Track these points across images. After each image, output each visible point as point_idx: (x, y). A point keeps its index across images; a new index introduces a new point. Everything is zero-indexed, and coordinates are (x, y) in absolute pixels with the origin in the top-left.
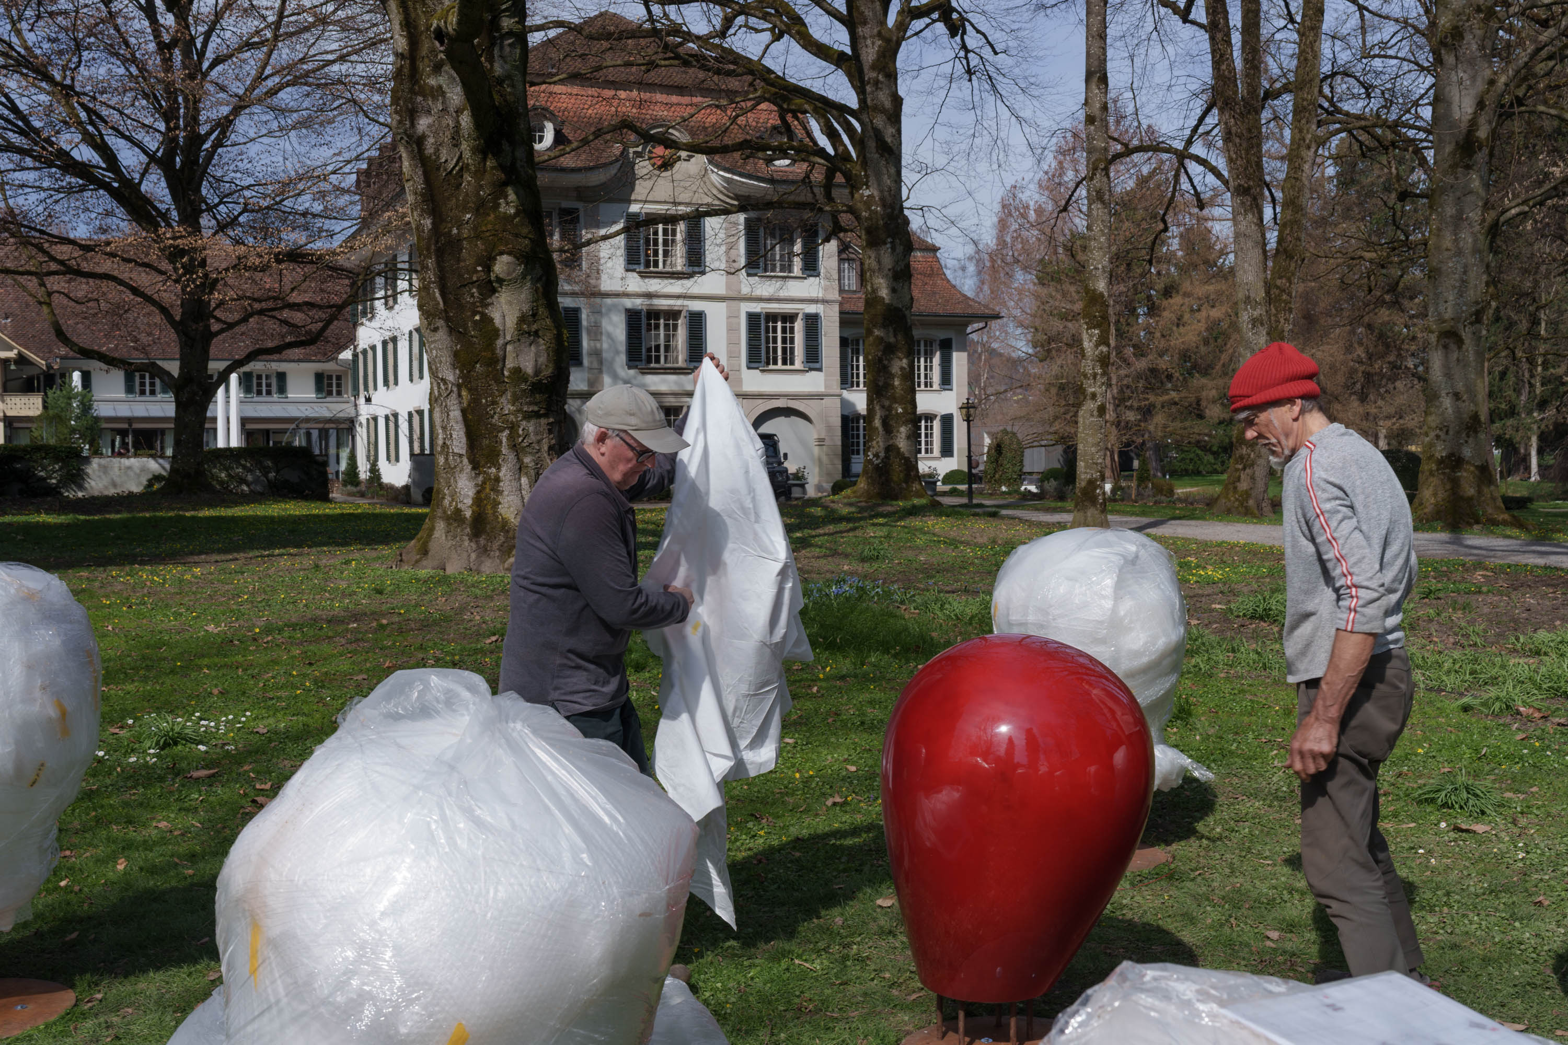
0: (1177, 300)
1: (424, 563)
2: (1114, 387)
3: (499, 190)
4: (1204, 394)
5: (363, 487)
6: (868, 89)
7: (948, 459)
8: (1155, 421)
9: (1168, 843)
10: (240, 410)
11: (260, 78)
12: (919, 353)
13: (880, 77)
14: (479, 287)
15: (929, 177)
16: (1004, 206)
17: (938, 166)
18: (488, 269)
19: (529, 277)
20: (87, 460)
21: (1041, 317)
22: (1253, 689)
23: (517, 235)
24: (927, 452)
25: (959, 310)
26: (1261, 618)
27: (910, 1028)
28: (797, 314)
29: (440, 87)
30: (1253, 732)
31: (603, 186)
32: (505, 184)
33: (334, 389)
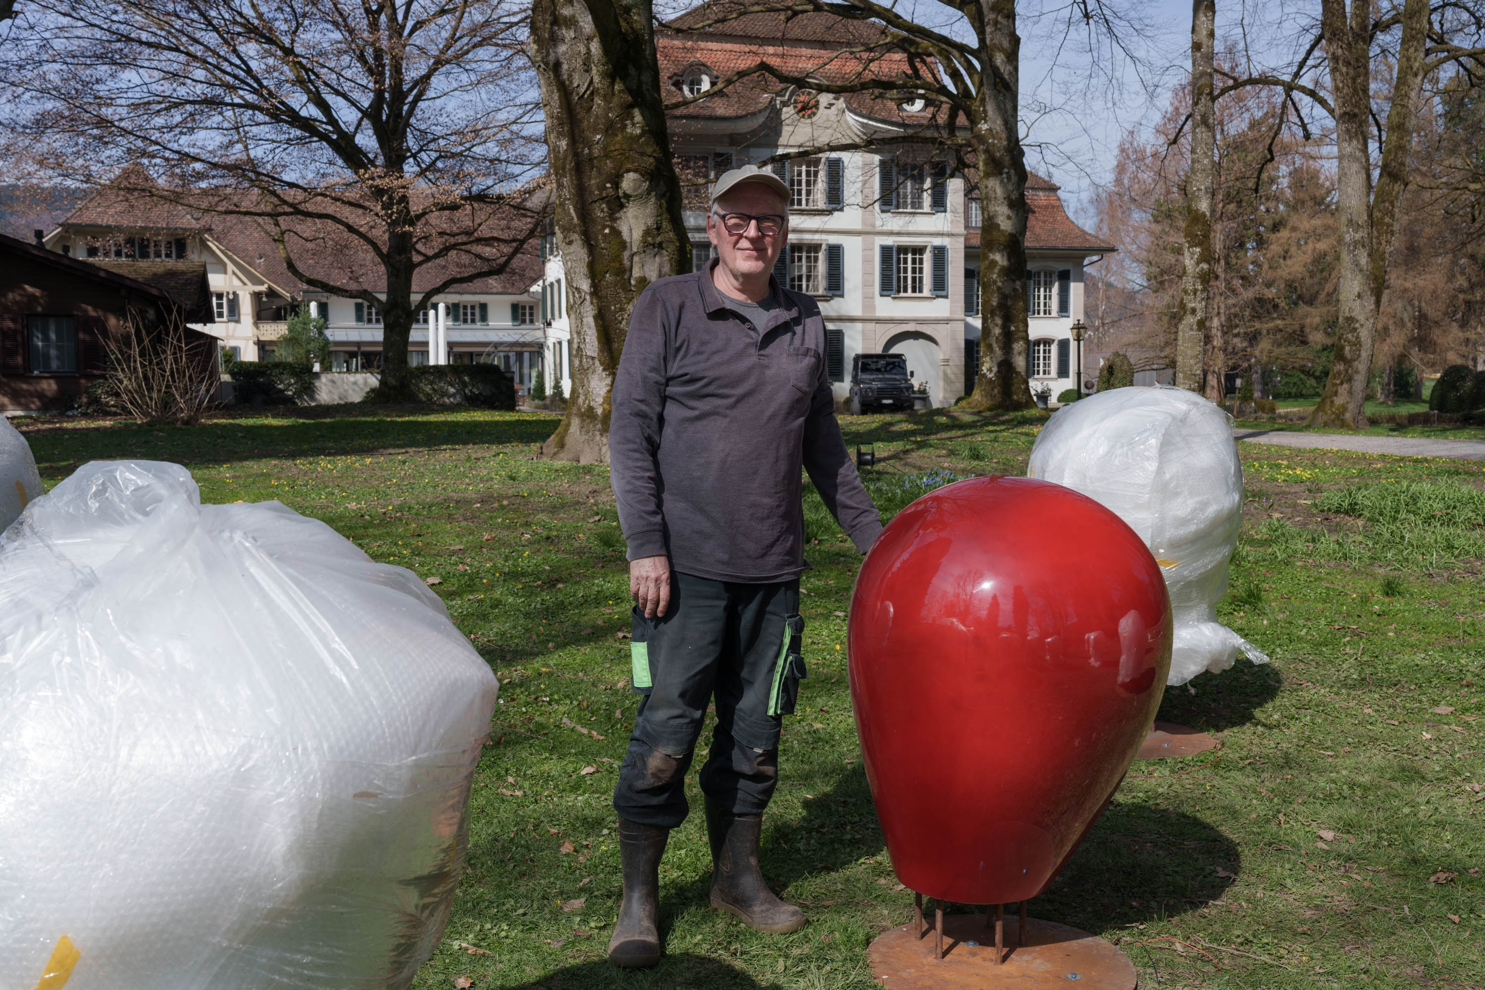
0: (1284, 233)
1: (561, 455)
2: (1222, 315)
3: (626, 111)
4: (1308, 321)
5: (548, 402)
6: (989, 29)
7: (1064, 380)
8: (1260, 347)
9: (1219, 729)
10: (446, 335)
11: (453, 39)
12: (1039, 284)
13: (999, 18)
14: (608, 203)
15: (1047, 116)
16: (1123, 150)
17: (1056, 105)
18: (617, 186)
19: (653, 193)
20: (317, 375)
21: (1155, 251)
22: (1329, 577)
23: (642, 154)
24: (1044, 373)
25: (1076, 244)
26: (1347, 513)
27: (887, 923)
28: (926, 247)
29: (574, 16)
30: (1326, 618)
31: (754, 133)
32: (631, 106)
33: (528, 318)
